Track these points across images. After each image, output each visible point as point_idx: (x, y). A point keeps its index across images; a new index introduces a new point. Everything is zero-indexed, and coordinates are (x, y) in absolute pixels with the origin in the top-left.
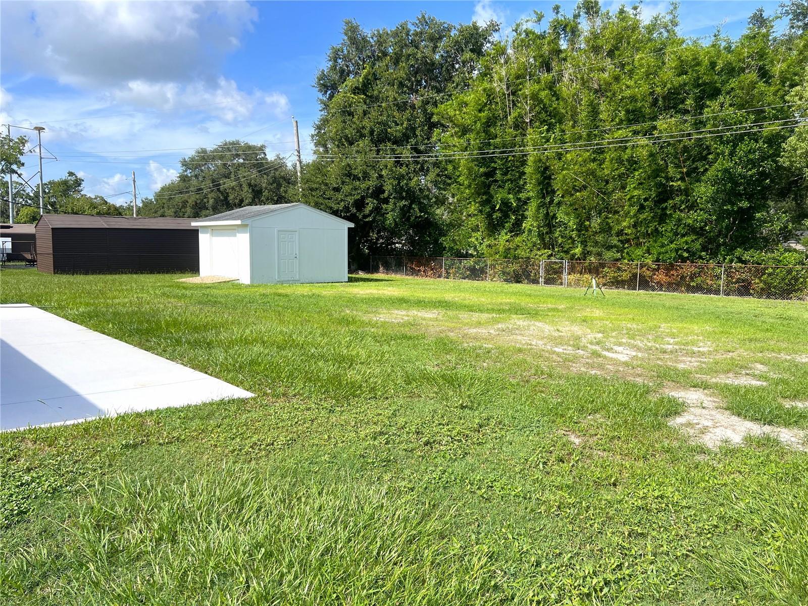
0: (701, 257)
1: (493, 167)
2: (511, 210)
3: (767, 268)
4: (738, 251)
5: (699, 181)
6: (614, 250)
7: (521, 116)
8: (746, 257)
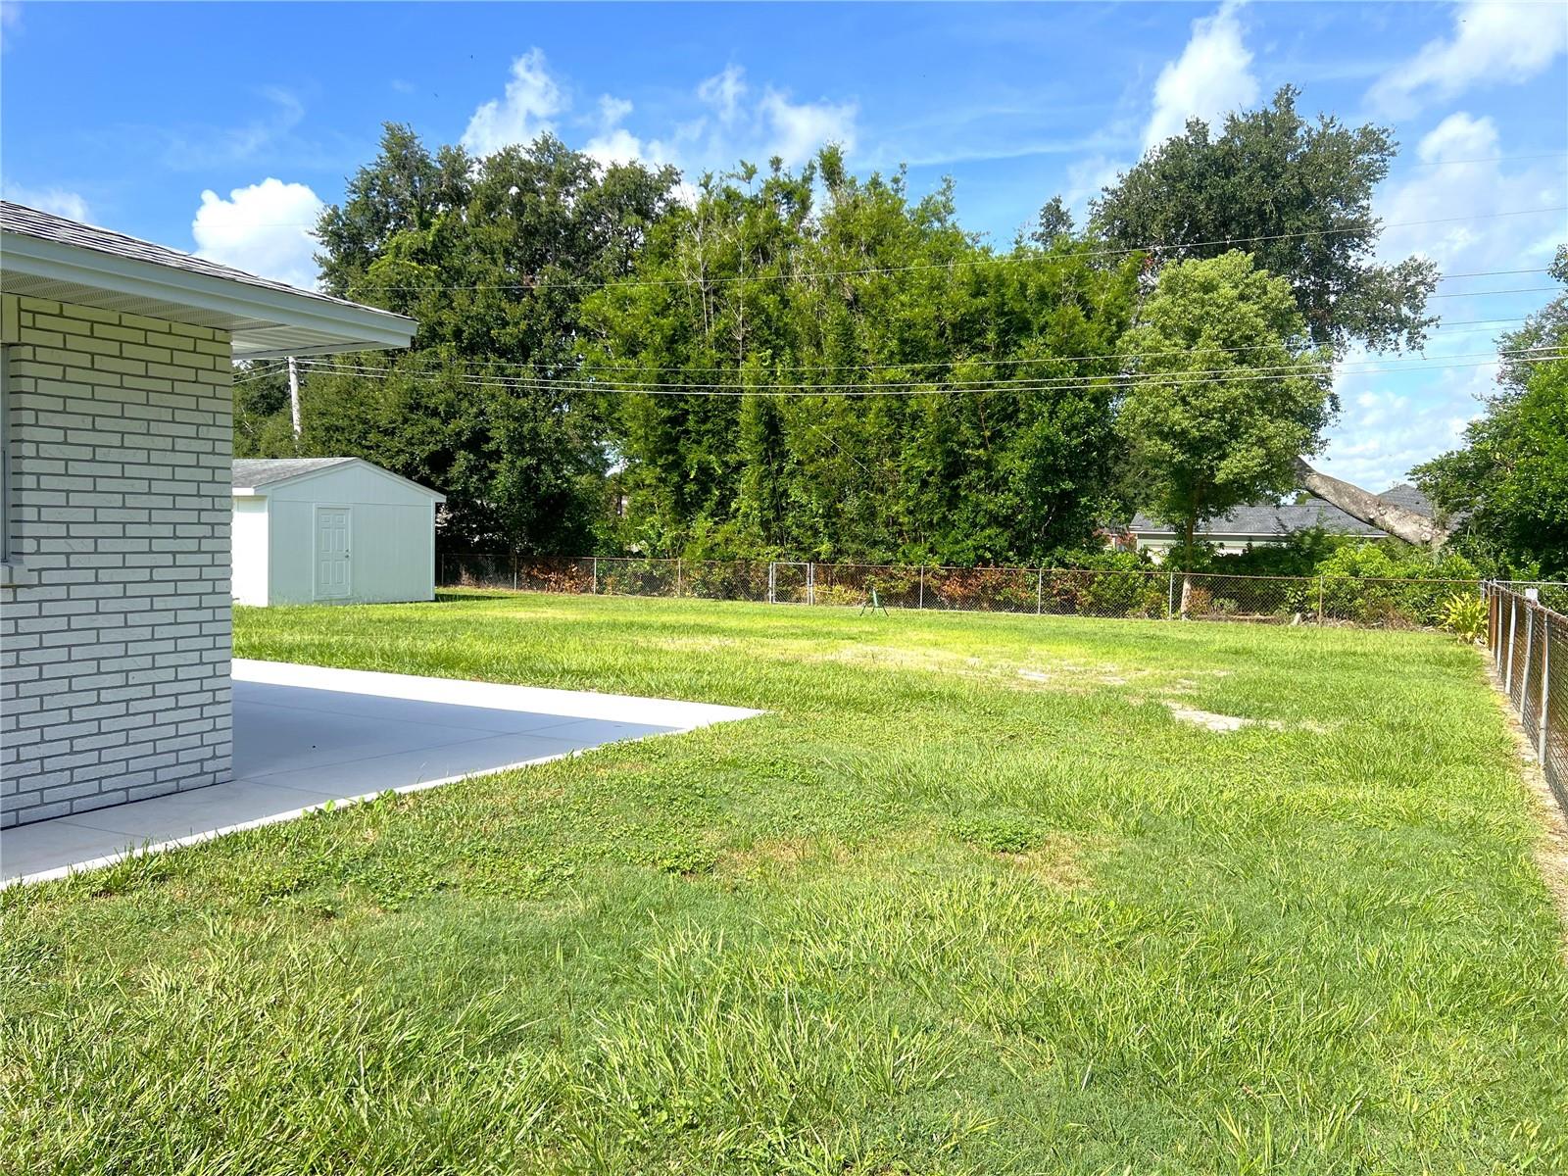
0: (1007, 559)
1: (682, 409)
2: (713, 481)
3: (1095, 575)
4: (1059, 551)
5: (1003, 449)
6: (883, 547)
7: (727, 330)
8: (1069, 559)
